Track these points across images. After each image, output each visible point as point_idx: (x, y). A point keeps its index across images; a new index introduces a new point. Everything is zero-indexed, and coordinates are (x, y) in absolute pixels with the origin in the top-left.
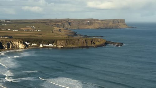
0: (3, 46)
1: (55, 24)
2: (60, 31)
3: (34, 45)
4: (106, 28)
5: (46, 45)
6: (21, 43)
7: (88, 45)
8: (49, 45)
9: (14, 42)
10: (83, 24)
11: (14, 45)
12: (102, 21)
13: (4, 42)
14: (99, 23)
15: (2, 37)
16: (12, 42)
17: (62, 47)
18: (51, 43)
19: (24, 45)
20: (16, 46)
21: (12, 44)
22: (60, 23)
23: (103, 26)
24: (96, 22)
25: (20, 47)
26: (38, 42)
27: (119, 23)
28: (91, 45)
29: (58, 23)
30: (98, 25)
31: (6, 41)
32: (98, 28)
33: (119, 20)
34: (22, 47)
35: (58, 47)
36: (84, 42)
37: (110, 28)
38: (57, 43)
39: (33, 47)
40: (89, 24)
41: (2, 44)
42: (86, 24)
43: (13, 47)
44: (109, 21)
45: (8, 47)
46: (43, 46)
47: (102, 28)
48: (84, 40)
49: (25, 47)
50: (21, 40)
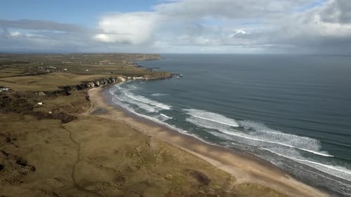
0: (113, 80)
3: (130, 78)
6: (123, 77)
8: (139, 77)
9: (119, 77)
13: (113, 77)
16: (117, 77)
17: (149, 79)
19: (125, 79)
20: (120, 80)
21: (118, 79)
26: (131, 75)
35: (146, 79)
38: (144, 75)
39: (130, 80)
43: (118, 81)
45: (116, 81)
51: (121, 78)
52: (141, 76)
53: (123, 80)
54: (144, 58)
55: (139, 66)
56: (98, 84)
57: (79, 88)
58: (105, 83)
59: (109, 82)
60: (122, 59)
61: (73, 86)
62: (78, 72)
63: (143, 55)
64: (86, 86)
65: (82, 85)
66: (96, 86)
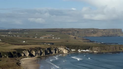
0: (52, 51)
1: (66, 32)
2: (75, 39)
3: (73, 50)
4: (108, 36)
5: (84, 51)
6: (65, 49)
7: (117, 51)
8: (86, 50)
9: (60, 48)
10: (89, 32)
11: (59, 51)
12: (104, 30)
13: (52, 47)
14: (102, 32)
15: (45, 44)
16: (58, 48)
17: (98, 52)
18: (87, 49)
19: (67, 51)
20: (61, 51)
21: (58, 50)
22: (71, 32)
23: (105, 34)
24: (100, 31)
25: (64, 52)
26: (76, 48)
27: (118, 32)
28: (119, 51)
29: (69, 32)
30: (101, 33)
31: (54, 47)
32: (101, 36)
33: (117, 29)
34: (66, 52)
35: (93, 52)
36: (114, 48)
37: (111, 36)
38: (93, 49)
39: (74, 52)
40: (93, 33)
41: (51, 49)
42: (91, 33)
43: (59, 52)
44: (110, 30)
45: (55, 52)
46: (81, 51)
47: (105, 36)
48: (114, 46)
49: (68, 52)
50: (64, 46)
51: (62, 49)
52: (88, 49)
53: (65, 51)
54: (100, 34)
55: (91, 41)
56: (34, 53)
57: (11, 55)
58: (41, 53)
59: (46, 53)
60: (69, 34)
61: (4, 53)
62: (14, 43)
63: (98, 30)
64: (19, 55)
65: (14, 53)
66: (31, 55)
